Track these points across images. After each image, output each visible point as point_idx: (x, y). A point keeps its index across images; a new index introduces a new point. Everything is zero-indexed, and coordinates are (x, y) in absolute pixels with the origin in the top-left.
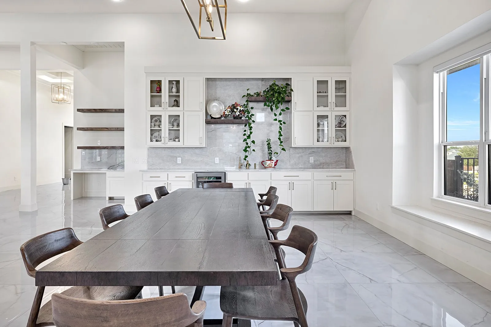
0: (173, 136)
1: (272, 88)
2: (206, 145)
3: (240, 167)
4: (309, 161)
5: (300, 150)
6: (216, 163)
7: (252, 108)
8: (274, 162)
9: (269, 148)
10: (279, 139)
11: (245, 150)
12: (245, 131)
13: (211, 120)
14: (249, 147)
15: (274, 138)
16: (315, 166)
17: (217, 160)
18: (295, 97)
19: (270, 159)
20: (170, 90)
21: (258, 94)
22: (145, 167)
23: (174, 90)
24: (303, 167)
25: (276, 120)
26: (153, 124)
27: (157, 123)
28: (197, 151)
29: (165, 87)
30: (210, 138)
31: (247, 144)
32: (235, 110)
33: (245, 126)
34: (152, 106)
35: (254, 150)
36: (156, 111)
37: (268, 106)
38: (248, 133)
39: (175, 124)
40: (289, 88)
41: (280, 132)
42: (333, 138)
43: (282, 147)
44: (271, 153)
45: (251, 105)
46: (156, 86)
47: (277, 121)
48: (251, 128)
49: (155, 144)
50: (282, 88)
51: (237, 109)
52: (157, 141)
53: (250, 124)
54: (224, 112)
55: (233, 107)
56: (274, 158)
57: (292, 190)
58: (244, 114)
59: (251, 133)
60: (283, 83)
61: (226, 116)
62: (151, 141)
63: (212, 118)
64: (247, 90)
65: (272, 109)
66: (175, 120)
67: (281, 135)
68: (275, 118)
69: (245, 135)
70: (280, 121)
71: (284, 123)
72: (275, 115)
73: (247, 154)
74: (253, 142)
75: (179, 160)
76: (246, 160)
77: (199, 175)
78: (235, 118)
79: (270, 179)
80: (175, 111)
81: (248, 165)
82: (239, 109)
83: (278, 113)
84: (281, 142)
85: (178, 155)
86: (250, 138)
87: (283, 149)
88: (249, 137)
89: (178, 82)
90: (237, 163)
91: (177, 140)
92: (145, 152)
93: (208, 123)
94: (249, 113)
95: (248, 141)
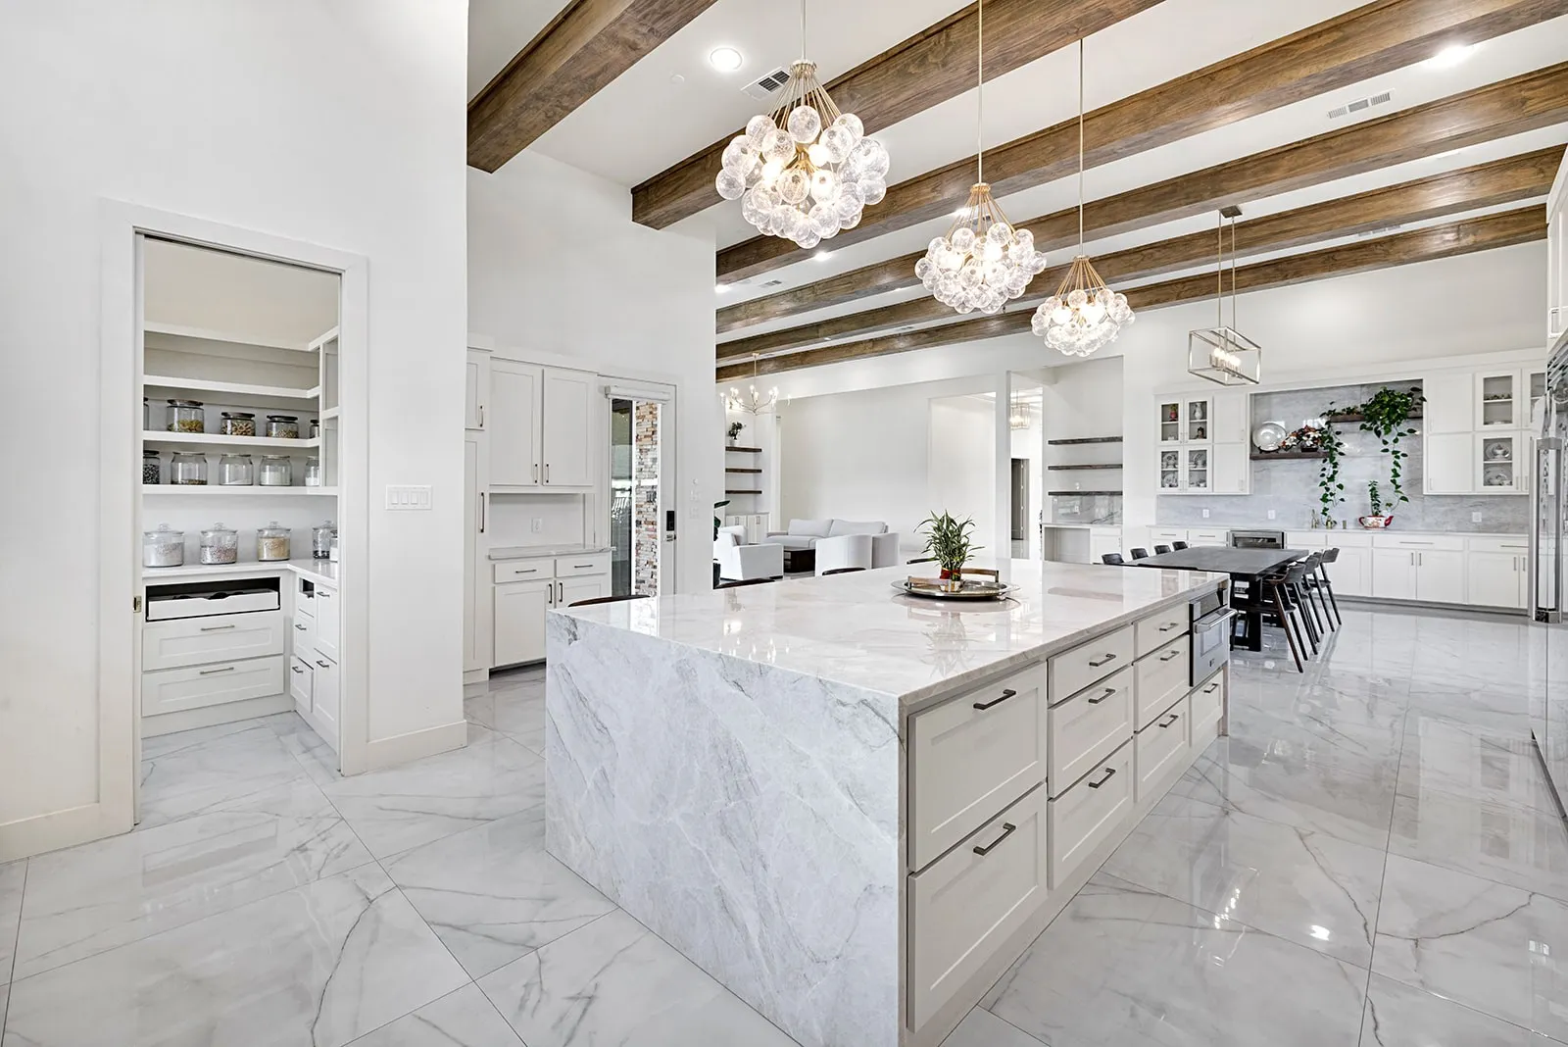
0: (1196, 479)
1: (1378, 400)
2: (1250, 491)
3: (1316, 525)
4: (1470, 520)
5: (1449, 500)
6: (1270, 518)
7: (1338, 433)
8: (1383, 520)
9: (1374, 496)
10: (1394, 482)
11: (1324, 499)
12: (1324, 469)
13: (1258, 455)
14: (1332, 494)
15: (1384, 479)
16: (1484, 528)
17: (1272, 514)
18: (1427, 409)
19: (1376, 515)
20: (1192, 416)
21: (1350, 411)
22: (1154, 523)
23: (1198, 414)
24: (1454, 528)
25: (1386, 450)
26: (1165, 463)
27: (1172, 462)
28: (1235, 499)
29: (1183, 413)
30: (1257, 481)
31: (1327, 489)
32: (1305, 438)
33: (1324, 461)
34: (1164, 439)
35: (1342, 500)
36: (1170, 445)
37: (1370, 429)
38: (1329, 472)
39: (1200, 462)
40: (1416, 395)
41: (1394, 471)
42: (1524, 480)
43: (1400, 495)
44: (1378, 505)
45: (1337, 427)
46: (1170, 413)
47: (1390, 453)
48: (1335, 465)
49: (1168, 490)
50: (1401, 397)
51: (1308, 436)
52: (1171, 486)
53: (1332, 459)
54: (1284, 443)
55: (1301, 434)
56: (1386, 513)
57: (1419, 567)
58: (1323, 442)
59: (1335, 472)
60: (1406, 389)
61: (1288, 448)
62: (1163, 486)
63: (1262, 451)
64: (1331, 403)
65: (1378, 434)
66: (1199, 458)
67: (1397, 475)
68: (1385, 447)
69: (1323, 475)
70: (1394, 452)
71: (1404, 455)
72: (1385, 443)
73: (1326, 505)
74: (1340, 487)
75: (1206, 513)
76: (1326, 514)
77: (1238, 535)
78: (1306, 450)
79: (1370, 545)
80: (1199, 444)
81: (1331, 524)
82: (1312, 436)
83: (1390, 441)
84: (1398, 487)
85: (1204, 506)
86: (1333, 480)
87: (1404, 498)
88: (1331, 479)
89: (1204, 404)
90: (1309, 518)
91: (1202, 485)
92: (1153, 502)
93: (1252, 458)
94: (1331, 440)
95: (1330, 485)
